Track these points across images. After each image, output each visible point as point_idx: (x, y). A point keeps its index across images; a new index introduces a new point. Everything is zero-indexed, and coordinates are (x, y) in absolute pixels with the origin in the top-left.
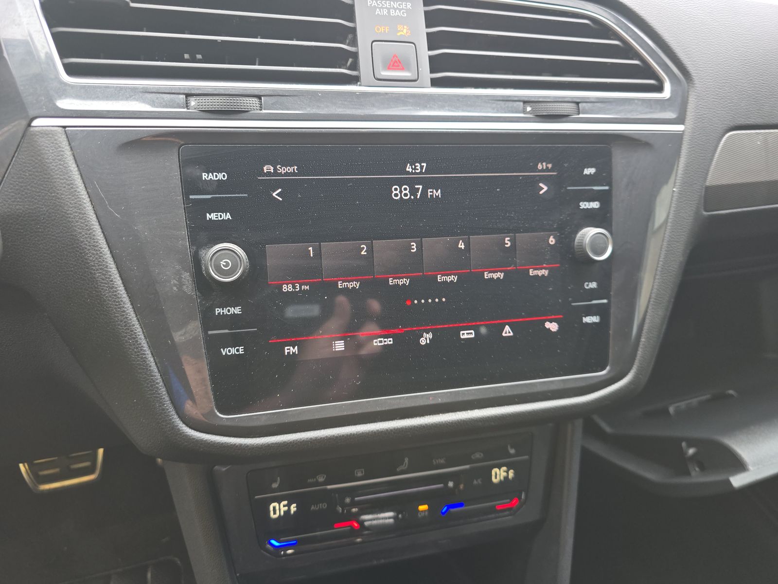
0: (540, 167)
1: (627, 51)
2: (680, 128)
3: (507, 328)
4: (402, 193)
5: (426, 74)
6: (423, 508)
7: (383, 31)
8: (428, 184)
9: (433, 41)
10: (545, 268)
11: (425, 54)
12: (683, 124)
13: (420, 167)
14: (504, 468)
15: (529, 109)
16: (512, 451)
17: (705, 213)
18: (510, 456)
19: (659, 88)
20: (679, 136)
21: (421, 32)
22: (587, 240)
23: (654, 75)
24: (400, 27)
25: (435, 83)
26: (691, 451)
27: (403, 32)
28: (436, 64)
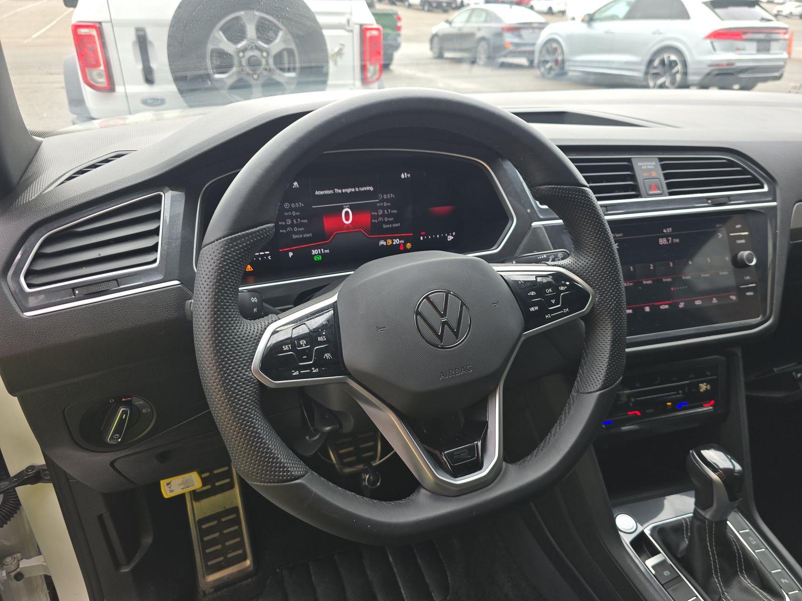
0: (717, 226)
1: (744, 172)
2: (774, 204)
3: (714, 299)
4: (663, 241)
5: (666, 191)
6: (669, 404)
7: (646, 175)
8: (673, 237)
9: (666, 176)
10: (726, 271)
11: (664, 182)
12: (775, 201)
13: (669, 230)
14: (705, 384)
15: (709, 201)
16: (708, 373)
17: (792, 242)
18: (707, 376)
19: (762, 187)
20: (774, 208)
21: (660, 173)
22: (745, 257)
23: (758, 181)
24: (652, 173)
25: (671, 194)
26: (799, 375)
27: (654, 174)
28: (669, 186)
